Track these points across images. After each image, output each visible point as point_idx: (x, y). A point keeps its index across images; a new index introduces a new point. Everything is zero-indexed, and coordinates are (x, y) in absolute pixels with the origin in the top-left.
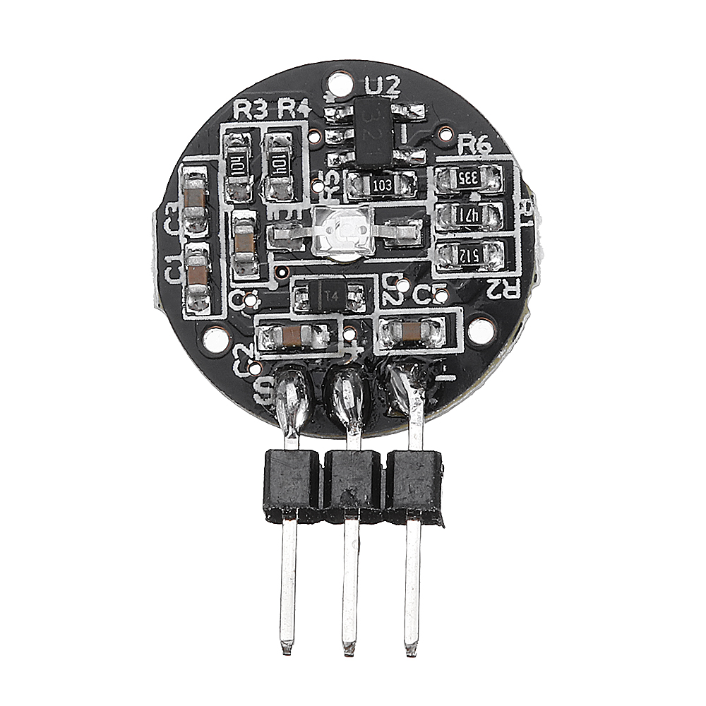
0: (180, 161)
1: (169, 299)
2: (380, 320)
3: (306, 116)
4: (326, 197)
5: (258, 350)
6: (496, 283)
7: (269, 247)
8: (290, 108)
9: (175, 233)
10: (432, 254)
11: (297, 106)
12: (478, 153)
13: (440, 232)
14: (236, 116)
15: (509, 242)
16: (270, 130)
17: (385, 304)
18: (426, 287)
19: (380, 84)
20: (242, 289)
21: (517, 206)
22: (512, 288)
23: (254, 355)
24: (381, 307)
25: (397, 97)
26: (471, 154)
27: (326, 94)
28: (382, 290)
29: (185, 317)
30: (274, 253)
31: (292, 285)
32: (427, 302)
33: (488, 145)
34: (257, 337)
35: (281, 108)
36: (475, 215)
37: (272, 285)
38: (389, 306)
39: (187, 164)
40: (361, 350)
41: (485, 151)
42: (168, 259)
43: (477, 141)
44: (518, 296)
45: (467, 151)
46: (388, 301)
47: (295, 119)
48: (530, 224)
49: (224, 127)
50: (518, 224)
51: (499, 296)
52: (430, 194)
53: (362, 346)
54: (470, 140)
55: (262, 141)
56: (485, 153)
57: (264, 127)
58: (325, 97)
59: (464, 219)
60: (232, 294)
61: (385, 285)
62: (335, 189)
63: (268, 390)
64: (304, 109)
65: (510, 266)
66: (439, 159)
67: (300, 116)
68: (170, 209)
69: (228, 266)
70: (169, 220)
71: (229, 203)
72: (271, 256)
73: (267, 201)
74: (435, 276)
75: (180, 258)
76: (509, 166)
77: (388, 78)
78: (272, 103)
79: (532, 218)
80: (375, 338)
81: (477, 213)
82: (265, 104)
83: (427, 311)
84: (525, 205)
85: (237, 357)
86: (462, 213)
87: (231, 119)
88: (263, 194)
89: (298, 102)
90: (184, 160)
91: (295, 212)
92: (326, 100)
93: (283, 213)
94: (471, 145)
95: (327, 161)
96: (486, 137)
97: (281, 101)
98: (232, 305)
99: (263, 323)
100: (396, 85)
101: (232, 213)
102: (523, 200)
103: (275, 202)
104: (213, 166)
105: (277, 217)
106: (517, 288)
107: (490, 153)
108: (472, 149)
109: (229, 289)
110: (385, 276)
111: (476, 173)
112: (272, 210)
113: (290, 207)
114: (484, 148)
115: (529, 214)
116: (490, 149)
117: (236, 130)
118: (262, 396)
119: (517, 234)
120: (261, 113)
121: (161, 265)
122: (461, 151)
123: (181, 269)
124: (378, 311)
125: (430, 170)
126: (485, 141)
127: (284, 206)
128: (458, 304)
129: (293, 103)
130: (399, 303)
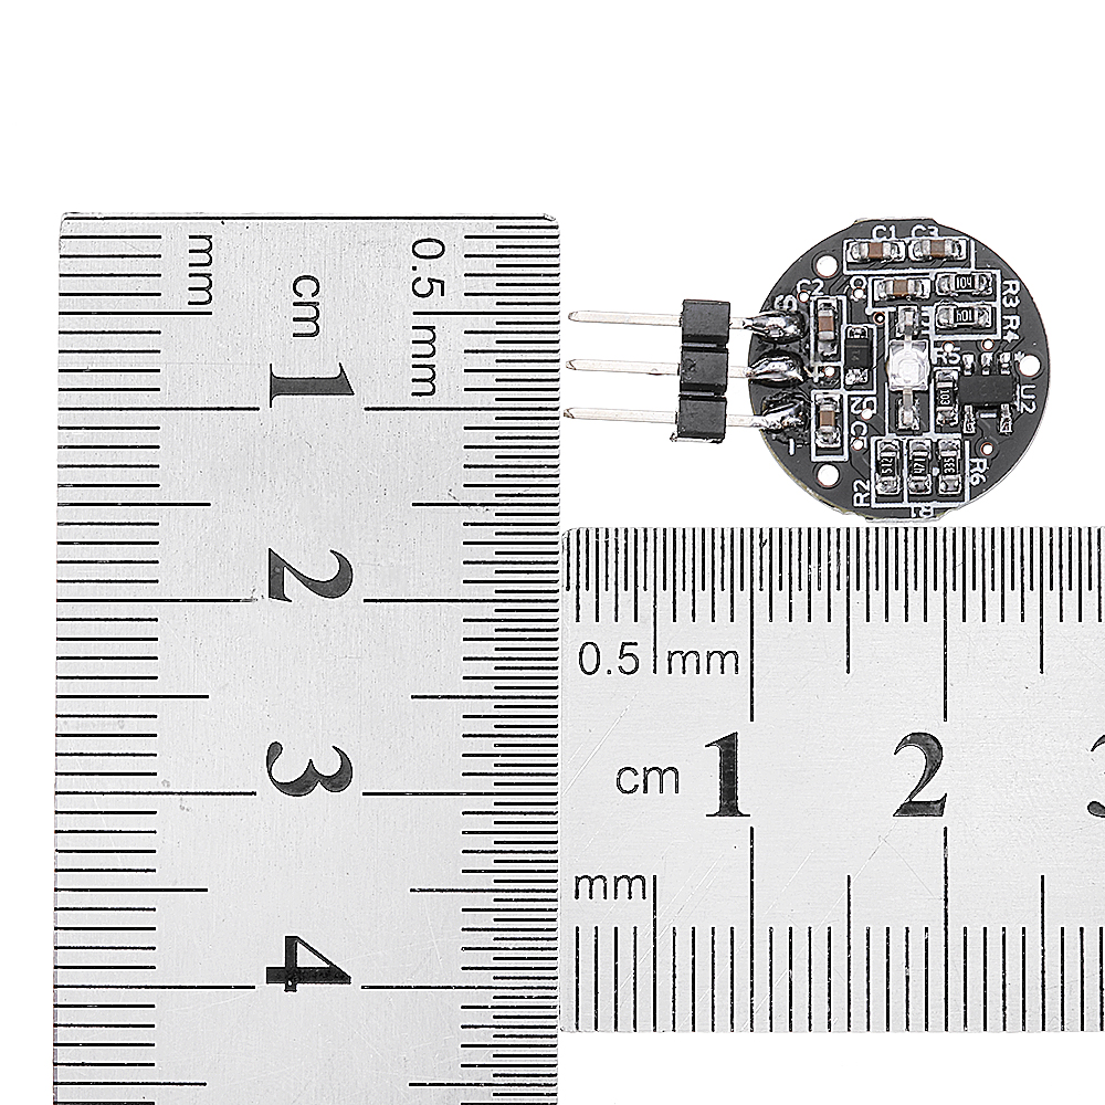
0: (971, 238)
1: (861, 229)
2: (839, 395)
3: (1005, 338)
4: (939, 353)
5: (818, 298)
6: (867, 488)
7: (900, 308)
8: (1011, 325)
9: (913, 234)
10: (889, 437)
11: (1012, 331)
12: (971, 474)
13: (908, 444)
14: (1005, 282)
15: (899, 498)
16: (994, 309)
17: (852, 399)
18: (865, 432)
19: (1029, 397)
20: (867, 286)
21: (928, 504)
22: (862, 500)
23: (814, 296)
24: (849, 396)
25: (1018, 410)
26: (971, 469)
27: (1021, 354)
28: (864, 397)
29: (846, 242)
30: (895, 312)
31: (870, 326)
32: (853, 432)
33: (978, 482)
34: (828, 298)
35: (1012, 318)
37: (869, 311)
38: (850, 403)
39: (968, 243)
40: (816, 380)
41: (973, 480)
42: (892, 229)
43: (981, 474)
44: (856, 504)
45: (973, 465)
46: (854, 401)
47: (1002, 329)
48: (913, 515)
49: (998, 272)
50: (913, 505)
51: (856, 489)
52: (940, 436)
53: (819, 381)
54: (982, 468)
55: (986, 303)
56: (971, 480)
57: (997, 304)
59: (917, 462)
60: (863, 278)
61: (867, 399)
62: (945, 361)
63: (786, 307)
64: (1010, 337)
65: (880, 498)
66: (967, 443)
67: (1004, 333)
68: (932, 230)
69: (886, 276)
70: (924, 229)
71: (936, 276)
72: (893, 309)
73: (937, 306)
74: (873, 439)
75: (893, 238)
76: (960, 498)
77: (1033, 403)
78: (1016, 311)
79: (918, 516)
80: (825, 391)
82: (1014, 305)
83: (846, 433)
84: (928, 511)
85: (813, 282)
87: (1003, 279)
88: (942, 303)
89: (1016, 332)
90: (972, 241)
91: (928, 328)
92: (1017, 354)
93: (927, 319)
94: (978, 469)
95: (967, 354)
96: (984, 481)
97: (1017, 318)
98: (854, 278)
99: (839, 302)
100: (1028, 409)
101: (928, 278)
102: (932, 509)
103: (936, 313)
104: (966, 263)
105: (923, 314)
106: (862, 504)
107: (971, 483)
108: (975, 470)
109: (867, 276)
110: (874, 399)
111: (954, 471)
112: (929, 311)
113: (931, 324)
114: (975, 479)
115: (921, 514)
116: (974, 484)
117: (995, 283)
118: (781, 301)
119: (905, 504)
120: (1008, 301)
121: (888, 222)
122: (973, 460)
123: (885, 238)
124: (846, 394)
125: (959, 436)
126: (981, 480)
127: (932, 320)
128: (850, 458)
129: (1015, 328)
130: (853, 410)
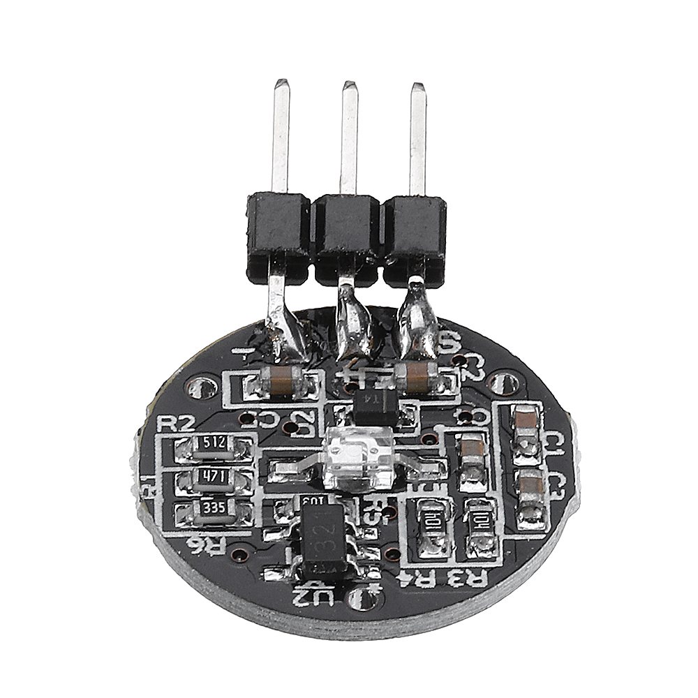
0: (549, 535)
1: (557, 418)
2: (317, 399)
3: (403, 572)
4: (380, 504)
5: (457, 376)
6: (184, 429)
7: (445, 461)
8: (421, 579)
9: (552, 474)
10: (257, 453)
11: (414, 580)
12: (203, 538)
13: (248, 471)
14: (484, 573)
15: (169, 459)
16: (445, 560)
17: (312, 412)
18: (265, 426)
19: (316, 599)
20: (476, 425)
21: (159, 493)
23: (461, 371)
24: (316, 410)
25: (296, 588)
26: (210, 537)
27: (379, 590)
28: (316, 424)
29: (540, 403)
30: (439, 455)
31: (418, 430)
32: (265, 413)
33: (191, 545)
34: (457, 386)
35: (432, 580)
36: (207, 475)
37: (440, 429)
38: (307, 411)
39: (542, 532)
40: (339, 374)
41: (195, 540)
42: (560, 452)
43: (203, 548)
44: (160, 418)
45: (216, 540)
46: (309, 414)
47: (416, 569)
48: (144, 478)
49: (499, 563)
50: (158, 478)
51: (181, 418)
52: (259, 504)
53: (338, 378)
54: (212, 549)
55: (454, 551)
56: (194, 538)
57: (452, 562)
58: (381, 588)
59: (219, 473)
60: (487, 421)
61: (312, 428)
62: (369, 509)
63: (445, 342)
64: (404, 579)
65: (168, 443)
66: (249, 534)
67: (408, 571)
68: (559, 494)
69: (491, 446)
70: (560, 485)
71: (492, 498)
72: (442, 453)
73: (448, 500)
74: (254, 435)
75: (546, 453)
76: (168, 525)
77: (307, 604)
78: (442, 583)
79: (142, 483)
80: (323, 384)
81: (205, 477)
82: (451, 582)
83: (264, 406)
84: (150, 494)
85: (481, 370)
86: (223, 477)
87: (489, 570)
88: (452, 506)
89: (412, 584)
90: (545, 536)
91: (415, 490)
92: (380, 586)
93: (429, 488)
94: (211, 544)
95: (378, 533)
96: (193, 553)
97: (432, 584)
98: (487, 413)
99: (452, 398)
100: (298, 598)
101: (488, 490)
102: (152, 498)
103: (438, 499)
104: (510, 528)
105: (436, 486)
106: (160, 424)
107: (189, 538)
108: (209, 542)
109: (490, 425)
110: (312, 435)
111: (206, 512)
112: (441, 491)
113: (421, 493)
114: (196, 542)
115: (145, 486)
116: (189, 541)
117: (485, 560)
118: (451, 337)
119: (159, 469)
120: (456, 575)
121: (568, 446)
122: (223, 541)
123: (545, 444)
124: (320, 406)
125: (259, 524)
126: (195, 549)
127: (428, 495)
128: (228, 411)
129: (418, 583)
130: (296, 413)
